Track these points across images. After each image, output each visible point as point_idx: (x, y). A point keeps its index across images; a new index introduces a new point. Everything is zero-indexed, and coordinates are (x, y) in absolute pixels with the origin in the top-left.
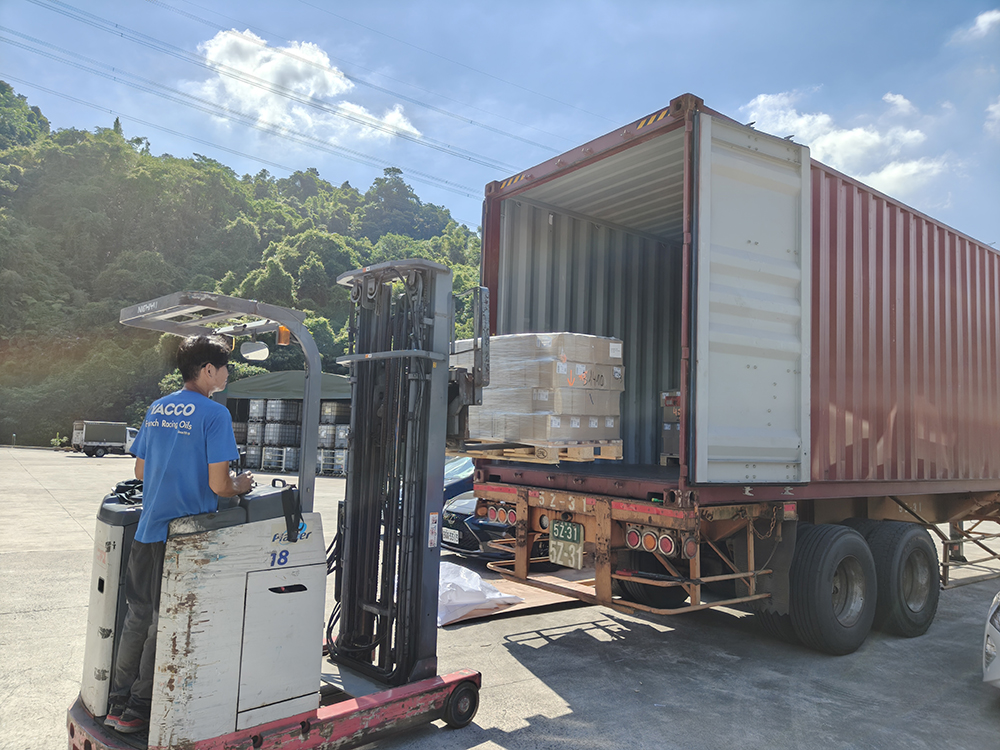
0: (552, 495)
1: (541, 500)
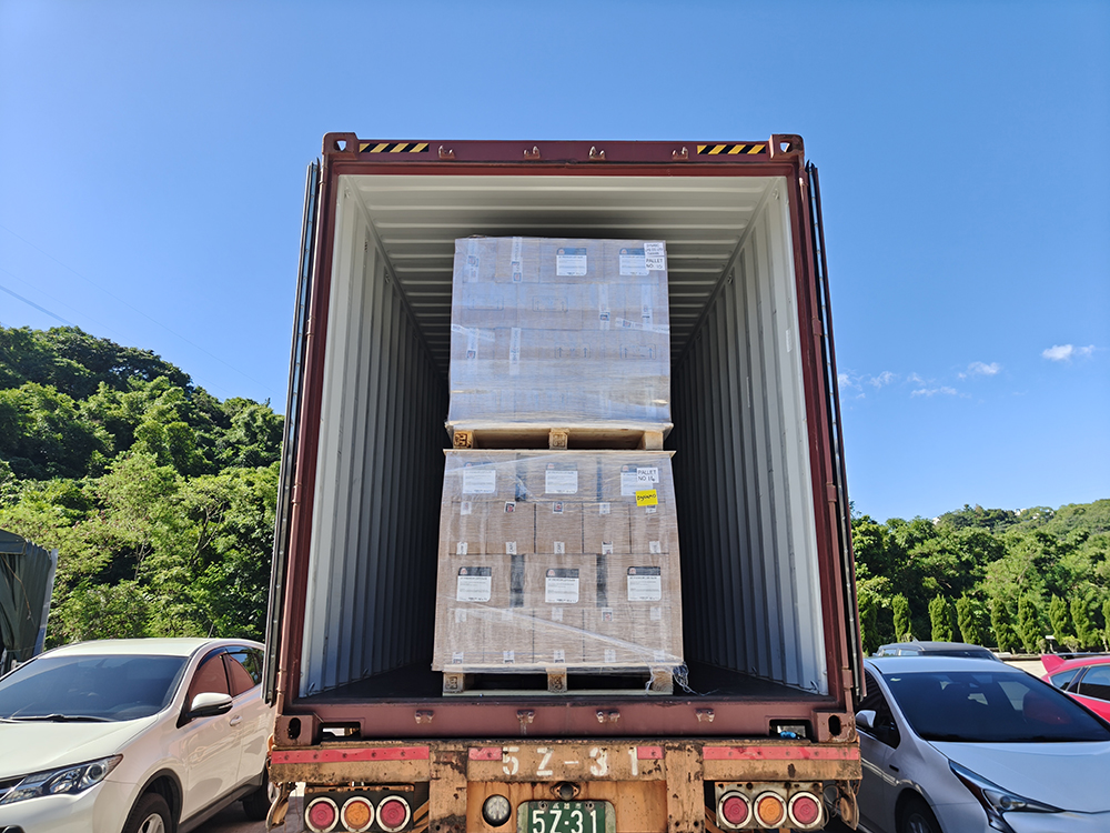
0: (541, 750)
1: (510, 766)
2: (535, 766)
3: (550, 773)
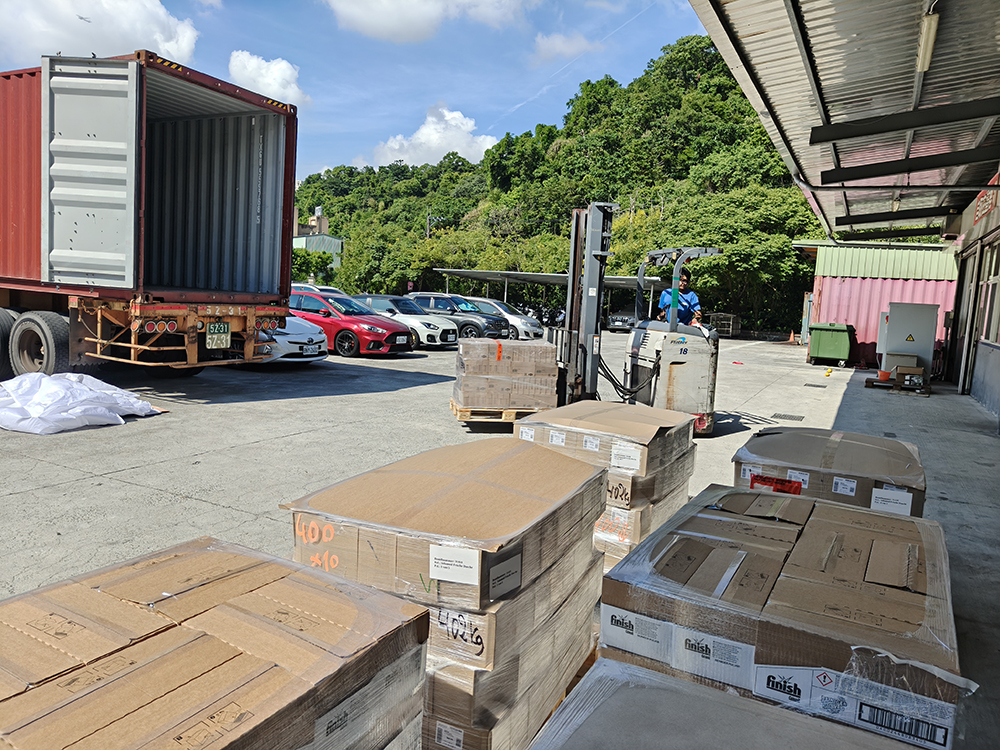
0: (217, 307)
1: (209, 311)
2: (216, 313)
3: (220, 314)
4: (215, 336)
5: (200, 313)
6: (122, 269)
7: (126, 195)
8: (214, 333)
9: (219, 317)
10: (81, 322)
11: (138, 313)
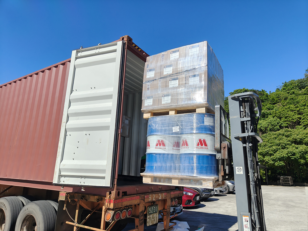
0: (154, 195)
1: (150, 199)
2: (153, 199)
3: (154, 199)
4: (151, 216)
5: (146, 200)
6: (104, 171)
7: (111, 120)
8: (151, 214)
9: (154, 202)
10: (65, 210)
11: (112, 206)
